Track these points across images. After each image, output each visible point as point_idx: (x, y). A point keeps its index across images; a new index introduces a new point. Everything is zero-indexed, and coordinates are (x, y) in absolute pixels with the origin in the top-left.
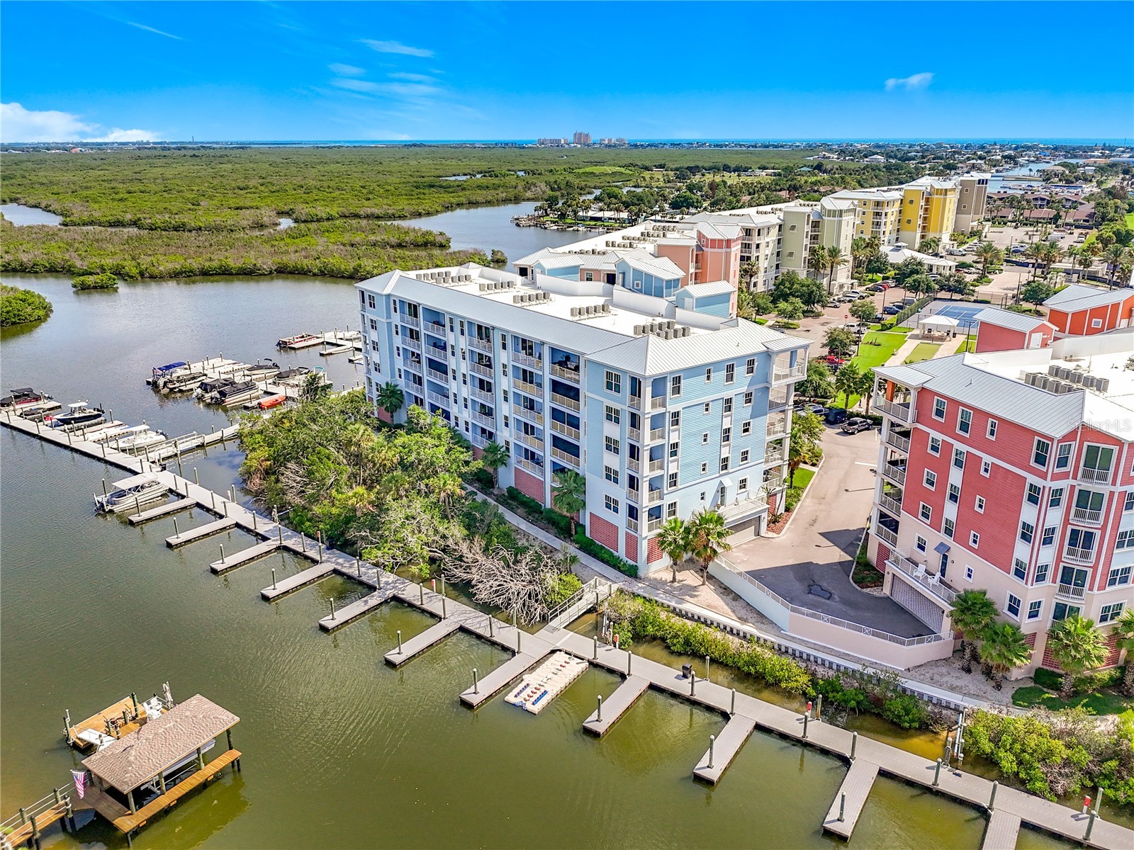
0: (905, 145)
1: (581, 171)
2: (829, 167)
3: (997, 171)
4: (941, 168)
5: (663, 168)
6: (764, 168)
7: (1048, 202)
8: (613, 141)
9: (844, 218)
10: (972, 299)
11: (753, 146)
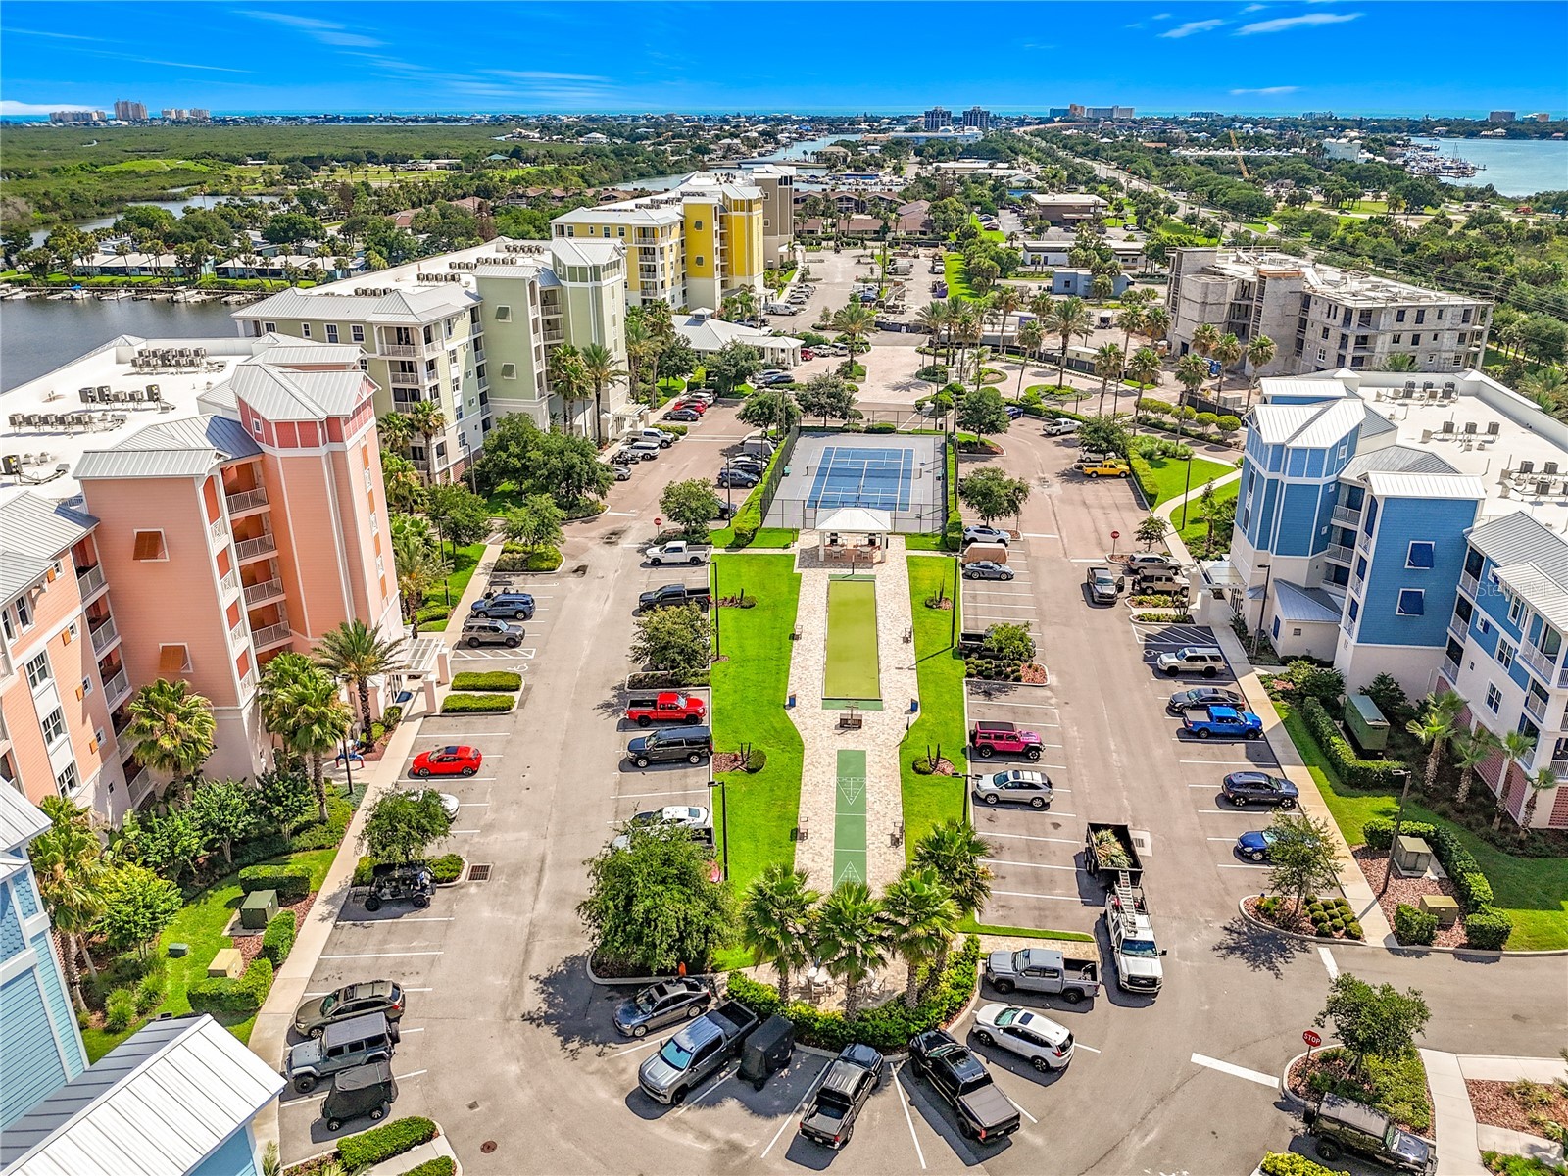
0: (626, 118)
1: (111, 169)
2: (532, 152)
3: (760, 155)
4: (689, 152)
5: (265, 158)
6: (432, 157)
7: (857, 203)
8: (186, 114)
9: (604, 283)
10: (864, 426)
11: (412, 120)
